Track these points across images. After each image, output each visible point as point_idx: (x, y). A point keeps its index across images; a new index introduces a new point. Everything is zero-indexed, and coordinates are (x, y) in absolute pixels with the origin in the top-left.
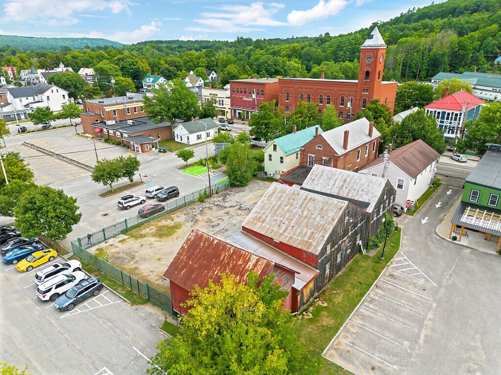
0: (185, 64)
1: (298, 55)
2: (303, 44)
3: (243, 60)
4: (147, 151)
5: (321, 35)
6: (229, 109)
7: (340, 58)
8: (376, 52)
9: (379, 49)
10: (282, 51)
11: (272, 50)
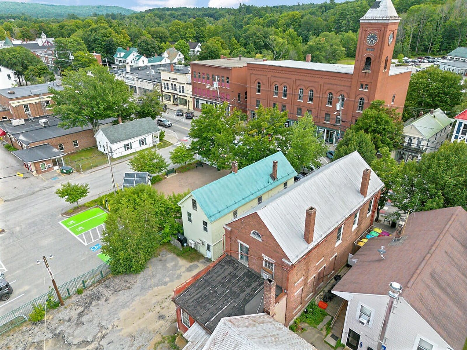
0: (171, 35)
1: (297, 24)
2: (303, 12)
3: (229, 31)
4: (43, 172)
5: (326, 2)
6: (191, 97)
7: (343, 27)
8: (383, 29)
9: (387, 24)
10: (279, 20)
11: (270, 18)
